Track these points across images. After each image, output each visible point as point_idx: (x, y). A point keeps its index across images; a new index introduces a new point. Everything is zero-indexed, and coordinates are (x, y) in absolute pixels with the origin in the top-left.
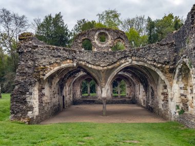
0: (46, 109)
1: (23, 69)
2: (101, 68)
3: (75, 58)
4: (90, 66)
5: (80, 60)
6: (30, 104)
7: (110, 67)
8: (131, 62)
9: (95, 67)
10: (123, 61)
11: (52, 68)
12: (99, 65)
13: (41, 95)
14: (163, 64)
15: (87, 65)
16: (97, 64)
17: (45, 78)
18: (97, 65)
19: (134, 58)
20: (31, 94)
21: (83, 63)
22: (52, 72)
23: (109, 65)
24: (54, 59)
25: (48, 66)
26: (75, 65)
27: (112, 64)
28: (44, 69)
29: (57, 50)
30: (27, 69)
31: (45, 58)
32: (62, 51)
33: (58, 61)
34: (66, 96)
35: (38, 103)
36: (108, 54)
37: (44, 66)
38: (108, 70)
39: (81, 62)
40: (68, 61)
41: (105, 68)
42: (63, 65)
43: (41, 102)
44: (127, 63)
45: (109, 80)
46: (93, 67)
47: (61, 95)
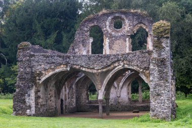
0: (41, 110)
1: (23, 76)
2: (96, 71)
3: (69, 63)
4: (84, 69)
5: (74, 65)
6: (28, 104)
7: (104, 70)
8: (123, 65)
9: (89, 70)
10: (116, 64)
11: (47, 73)
12: (93, 68)
13: (37, 98)
14: (144, 70)
15: (81, 68)
16: (91, 67)
17: (41, 82)
18: (91, 69)
19: (125, 62)
20: (29, 96)
21: (77, 67)
22: (47, 76)
23: (103, 68)
24: (49, 65)
25: (44, 72)
26: (69, 69)
27: (107, 67)
28: (40, 74)
29: (51, 58)
30: (25, 75)
31: (41, 65)
32: (56, 58)
33: (53, 67)
34: (66, 100)
35: (34, 103)
36: (102, 57)
37: (40, 72)
38: (102, 73)
39: (75, 66)
40: (62, 66)
41: (99, 71)
42: (57, 70)
43: (37, 104)
44: (120, 66)
45: (104, 82)
46: (87, 70)
47: (59, 98)
